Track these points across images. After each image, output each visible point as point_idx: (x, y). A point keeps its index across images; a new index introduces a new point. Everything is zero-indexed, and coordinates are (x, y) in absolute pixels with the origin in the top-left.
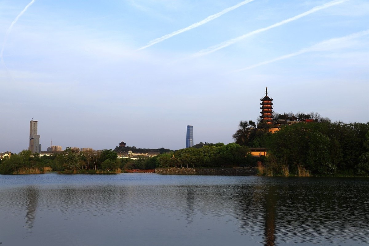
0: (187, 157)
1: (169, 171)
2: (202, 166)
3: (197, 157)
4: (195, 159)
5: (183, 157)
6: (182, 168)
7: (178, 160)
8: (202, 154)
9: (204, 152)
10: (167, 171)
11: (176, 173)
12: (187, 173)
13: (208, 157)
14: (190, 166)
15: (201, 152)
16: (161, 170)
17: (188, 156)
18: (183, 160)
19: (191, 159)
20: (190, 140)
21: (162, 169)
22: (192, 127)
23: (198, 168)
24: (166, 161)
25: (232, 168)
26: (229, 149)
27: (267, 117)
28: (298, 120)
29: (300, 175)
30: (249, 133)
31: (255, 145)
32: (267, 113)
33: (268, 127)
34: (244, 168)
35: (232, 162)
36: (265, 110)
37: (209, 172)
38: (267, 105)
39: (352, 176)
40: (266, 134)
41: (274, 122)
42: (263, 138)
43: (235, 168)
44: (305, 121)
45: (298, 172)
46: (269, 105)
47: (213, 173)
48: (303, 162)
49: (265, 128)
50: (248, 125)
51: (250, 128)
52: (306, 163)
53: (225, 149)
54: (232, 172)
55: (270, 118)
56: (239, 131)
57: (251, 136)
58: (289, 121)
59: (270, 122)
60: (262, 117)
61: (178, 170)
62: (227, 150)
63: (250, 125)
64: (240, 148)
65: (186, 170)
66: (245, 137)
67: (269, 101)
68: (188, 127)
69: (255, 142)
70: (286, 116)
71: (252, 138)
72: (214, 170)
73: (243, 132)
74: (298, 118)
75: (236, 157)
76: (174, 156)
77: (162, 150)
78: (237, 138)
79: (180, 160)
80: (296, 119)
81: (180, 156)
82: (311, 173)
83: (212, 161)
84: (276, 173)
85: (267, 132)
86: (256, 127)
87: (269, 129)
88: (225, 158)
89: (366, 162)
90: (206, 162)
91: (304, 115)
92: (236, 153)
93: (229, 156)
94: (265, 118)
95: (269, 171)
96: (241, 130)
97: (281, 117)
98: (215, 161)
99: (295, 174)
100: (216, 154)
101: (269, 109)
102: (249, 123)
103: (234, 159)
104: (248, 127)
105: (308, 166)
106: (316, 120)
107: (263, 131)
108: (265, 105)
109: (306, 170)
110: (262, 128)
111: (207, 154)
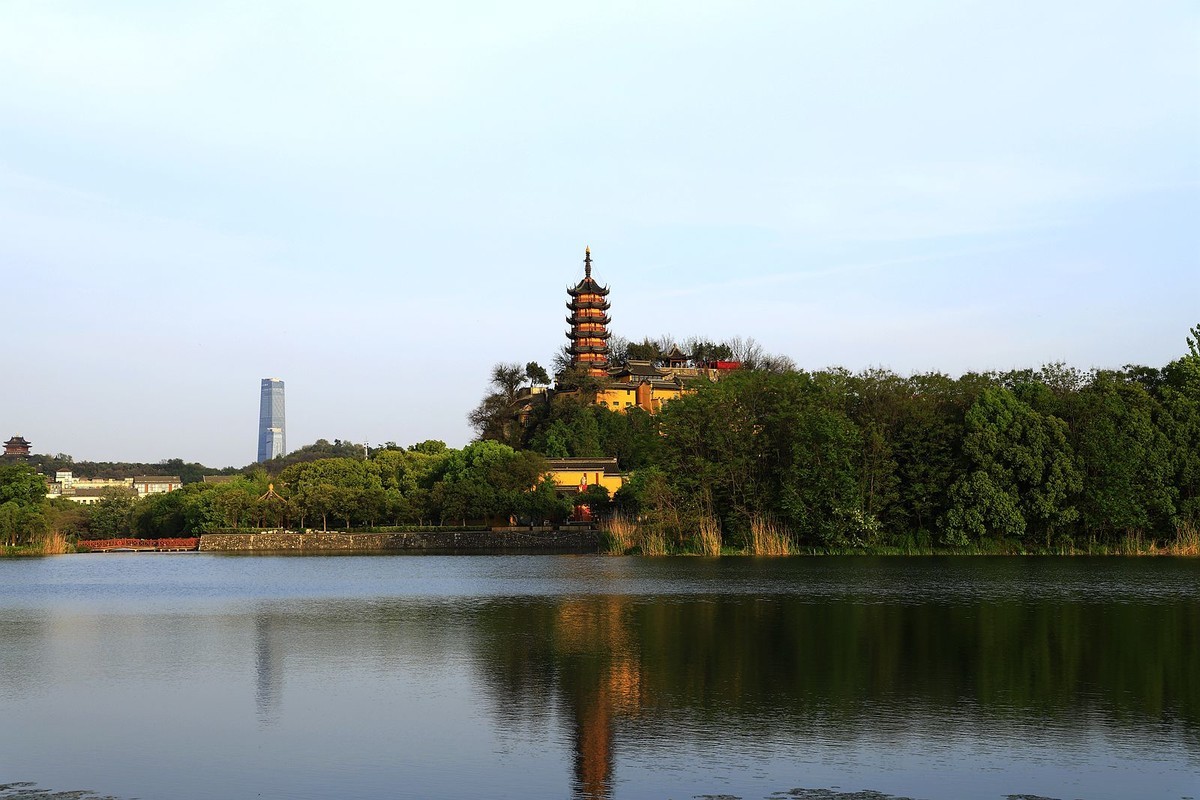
0: (323, 492)
1: (256, 542)
2: (379, 523)
3: (361, 490)
4: (352, 499)
5: (310, 493)
6: (303, 532)
7: (291, 502)
8: (376, 482)
9: (384, 475)
10: (247, 542)
11: (281, 549)
12: (324, 549)
13: (397, 493)
14: (334, 524)
15: (373, 473)
16: (224, 539)
17: (328, 487)
18: (307, 501)
19: (337, 497)
20: (274, 430)
21: (227, 536)
22: (281, 384)
23: (364, 531)
24: (245, 507)
25: (490, 530)
26: (476, 461)
27: (590, 353)
28: (689, 362)
29: (759, 551)
30: (528, 408)
31: (551, 447)
32: (589, 337)
33: (595, 388)
34: (531, 529)
35: (488, 508)
36: (584, 328)
37: (405, 544)
38: (589, 308)
39: (929, 553)
40: (588, 411)
41: (612, 370)
42: (578, 425)
43: (499, 529)
44: (712, 367)
45: (751, 542)
46: (597, 311)
47: (420, 547)
48: (768, 507)
49: (585, 391)
50: (522, 379)
51: (528, 390)
52: (778, 510)
53: (461, 463)
54: (488, 543)
55: (599, 355)
56: (492, 401)
57: (535, 418)
58: (660, 367)
59: (599, 371)
60: (571, 351)
61: (288, 537)
62: (467, 466)
63: (530, 380)
64: (515, 459)
65: (318, 540)
66: (512, 422)
67: (597, 297)
68: (267, 385)
69: (552, 437)
70: (650, 348)
71: (539, 425)
72: (423, 538)
73: (503, 403)
74: (690, 358)
75: (503, 492)
76: (271, 487)
77: (173, 468)
78: (483, 423)
79: (295, 501)
80: (685, 358)
81: (295, 489)
82: (795, 542)
83: (417, 506)
84: (677, 544)
85: (591, 404)
86: (552, 386)
87: (598, 395)
88: (465, 495)
89: (974, 504)
90: (396, 509)
91: (709, 346)
92: (502, 475)
93: (479, 487)
94: (582, 355)
95: (653, 537)
96: (496, 395)
97: (634, 351)
98: (426, 506)
99: (741, 548)
100: (427, 482)
101: (595, 323)
102: (525, 372)
103: (497, 498)
104: (523, 385)
105: (783, 521)
106: (749, 364)
107: (578, 399)
108: (583, 311)
109: (779, 532)
110: (572, 388)
111: (393, 480)
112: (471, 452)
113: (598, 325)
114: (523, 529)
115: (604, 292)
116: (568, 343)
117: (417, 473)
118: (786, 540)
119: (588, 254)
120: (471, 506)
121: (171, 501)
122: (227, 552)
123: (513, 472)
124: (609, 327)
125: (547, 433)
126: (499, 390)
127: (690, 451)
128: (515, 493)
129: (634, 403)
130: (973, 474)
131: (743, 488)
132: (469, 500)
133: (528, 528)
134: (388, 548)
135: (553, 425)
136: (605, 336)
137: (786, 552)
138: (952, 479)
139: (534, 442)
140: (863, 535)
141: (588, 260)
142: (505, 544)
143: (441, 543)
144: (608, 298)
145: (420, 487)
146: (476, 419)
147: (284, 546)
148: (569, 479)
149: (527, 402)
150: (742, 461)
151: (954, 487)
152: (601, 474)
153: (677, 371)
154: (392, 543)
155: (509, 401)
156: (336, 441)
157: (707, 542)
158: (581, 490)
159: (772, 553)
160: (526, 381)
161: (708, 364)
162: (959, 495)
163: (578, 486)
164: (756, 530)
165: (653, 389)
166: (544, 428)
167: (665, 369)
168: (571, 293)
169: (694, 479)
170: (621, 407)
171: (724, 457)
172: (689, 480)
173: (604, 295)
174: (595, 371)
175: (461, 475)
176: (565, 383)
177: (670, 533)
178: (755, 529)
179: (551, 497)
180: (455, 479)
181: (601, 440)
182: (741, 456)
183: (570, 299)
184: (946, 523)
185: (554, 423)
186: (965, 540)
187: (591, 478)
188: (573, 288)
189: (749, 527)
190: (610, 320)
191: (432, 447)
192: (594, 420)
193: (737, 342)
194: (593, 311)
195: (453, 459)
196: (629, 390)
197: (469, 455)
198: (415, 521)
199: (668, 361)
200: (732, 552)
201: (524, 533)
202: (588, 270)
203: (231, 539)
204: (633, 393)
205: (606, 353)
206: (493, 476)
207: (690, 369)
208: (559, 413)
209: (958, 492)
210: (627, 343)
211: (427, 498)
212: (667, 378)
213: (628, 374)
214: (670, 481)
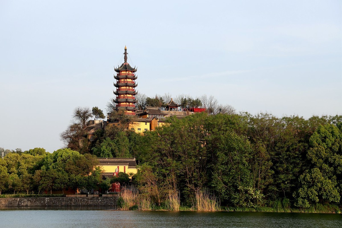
2: (4, 192)
15: (3, 165)
25: (65, 196)
26: (59, 159)
27: (126, 102)
28: (179, 108)
29: (200, 209)
30: (92, 131)
31: (103, 153)
32: (126, 94)
33: (128, 121)
34: (87, 196)
35: (64, 184)
36: (123, 89)
37: (19, 204)
38: (126, 78)
39: (289, 211)
40: (124, 133)
41: (138, 112)
42: (118, 141)
43: (70, 196)
44: (191, 111)
45: (195, 204)
46: (130, 80)
47: (27, 206)
48: (205, 185)
49: (123, 122)
50: (90, 115)
51: (93, 122)
52: (210, 187)
53: (50, 160)
54: (63, 203)
55: (131, 104)
56: (74, 127)
57: (96, 136)
58: (163, 110)
59: (131, 112)
60: (117, 101)
62: (54, 162)
63: (94, 116)
64: (80, 158)
66: (84, 138)
67: (130, 73)
69: (104, 147)
70: (158, 100)
71: (98, 140)
72: (28, 200)
73: (79, 128)
74: (179, 106)
75: (73, 176)
78: (69, 139)
80: (177, 106)
82: (219, 204)
83: (26, 183)
84: (157, 204)
85: (126, 130)
86: (106, 120)
87: (130, 125)
88: (52, 178)
89: (313, 185)
91: (190, 100)
92: (72, 167)
93: (60, 173)
94: (122, 104)
95: (144, 201)
96: (76, 124)
97: (150, 102)
98: (31, 183)
99: (190, 206)
100: (32, 171)
101: (129, 86)
102: (92, 112)
103: (69, 179)
104: (90, 119)
105: (213, 193)
106: (211, 110)
107: (119, 127)
108: (123, 80)
109: (210, 198)
110: (116, 121)
111: (14, 169)
112: (56, 155)
113: (131, 88)
114: (83, 196)
115: (134, 71)
116: (115, 97)
117: (27, 165)
118: (214, 203)
119: (126, 50)
120: (55, 183)
123: (79, 166)
124: (136, 89)
125: (101, 144)
126: (78, 121)
127: (165, 155)
128: (79, 176)
129: (149, 129)
130: (312, 170)
131: (192, 174)
132: (54, 180)
133: (85, 196)
134: (8, 207)
135: (104, 141)
136: (134, 94)
137: (214, 209)
138: (301, 172)
139: (95, 149)
140: (254, 201)
141: (125, 53)
142: (73, 204)
143: (38, 203)
144: (136, 74)
145: (29, 173)
146: (65, 137)
148: (109, 169)
149: (92, 128)
150: (191, 161)
151: (302, 176)
152: (127, 167)
153: (172, 112)
154: (11, 203)
155: (83, 127)
157: (172, 204)
158: (115, 174)
159: (206, 210)
160: (92, 117)
161: (189, 110)
162: (304, 180)
163: (114, 173)
164: (199, 197)
165: (159, 122)
166: (100, 142)
167: (166, 112)
168: (117, 71)
169: (167, 170)
170: (141, 132)
171: (183, 159)
172: (164, 170)
173: (134, 72)
174: (128, 112)
175: (51, 167)
176: (112, 118)
177: (153, 199)
178: (197, 197)
179: (99, 179)
180: (48, 169)
181: (130, 149)
182: (191, 158)
183: (116, 74)
184: (298, 195)
185: (105, 139)
186: (307, 205)
187: (121, 169)
188: (118, 68)
189: (195, 196)
190: (137, 85)
191: (39, 152)
192: (127, 138)
193: (205, 98)
194: (128, 80)
195: (47, 158)
196: (146, 122)
197: (55, 156)
198: (25, 191)
199: (167, 107)
200: (185, 209)
201: (83, 198)
202: (126, 58)
204: (148, 124)
205: (134, 103)
206: (67, 167)
207: (179, 112)
208: (108, 134)
209: (304, 179)
210: (146, 97)
212: (167, 116)
213: (145, 114)
214: (154, 170)
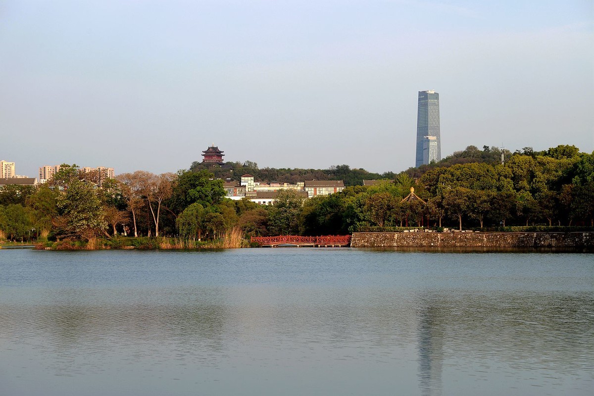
0: (458, 194)
1: (399, 239)
2: (509, 223)
3: (494, 193)
4: (485, 201)
5: (446, 195)
6: (441, 231)
7: (429, 204)
8: (508, 184)
9: (516, 178)
10: (392, 239)
11: (421, 246)
12: (460, 246)
13: (528, 195)
14: (469, 224)
15: (506, 177)
16: (372, 237)
17: (463, 190)
18: (444, 203)
19: (472, 199)
20: (430, 138)
21: (375, 234)
22: (436, 96)
23: (497, 230)
24: (389, 208)
37: (535, 243)
47: (550, 246)
61: (428, 236)
65: (454, 238)
68: (424, 97)
72: (552, 237)
76: (412, 190)
77: (341, 174)
79: (434, 203)
81: (434, 193)
83: (546, 207)
90: (526, 210)
100: (556, 185)
111: (525, 183)
117: (546, 176)
121: (332, 202)
122: (375, 248)
134: (519, 247)
143: (569, 242)
145: (550, 189)
147: (424, 243)
154: (523, 241)
156: (485, 147)
175: (589, 178)
180: (584, 181)
191: (566, 152)
195: (582, 163)
198: (544, 221)
203: (377, 236)
211: (556, 200)
